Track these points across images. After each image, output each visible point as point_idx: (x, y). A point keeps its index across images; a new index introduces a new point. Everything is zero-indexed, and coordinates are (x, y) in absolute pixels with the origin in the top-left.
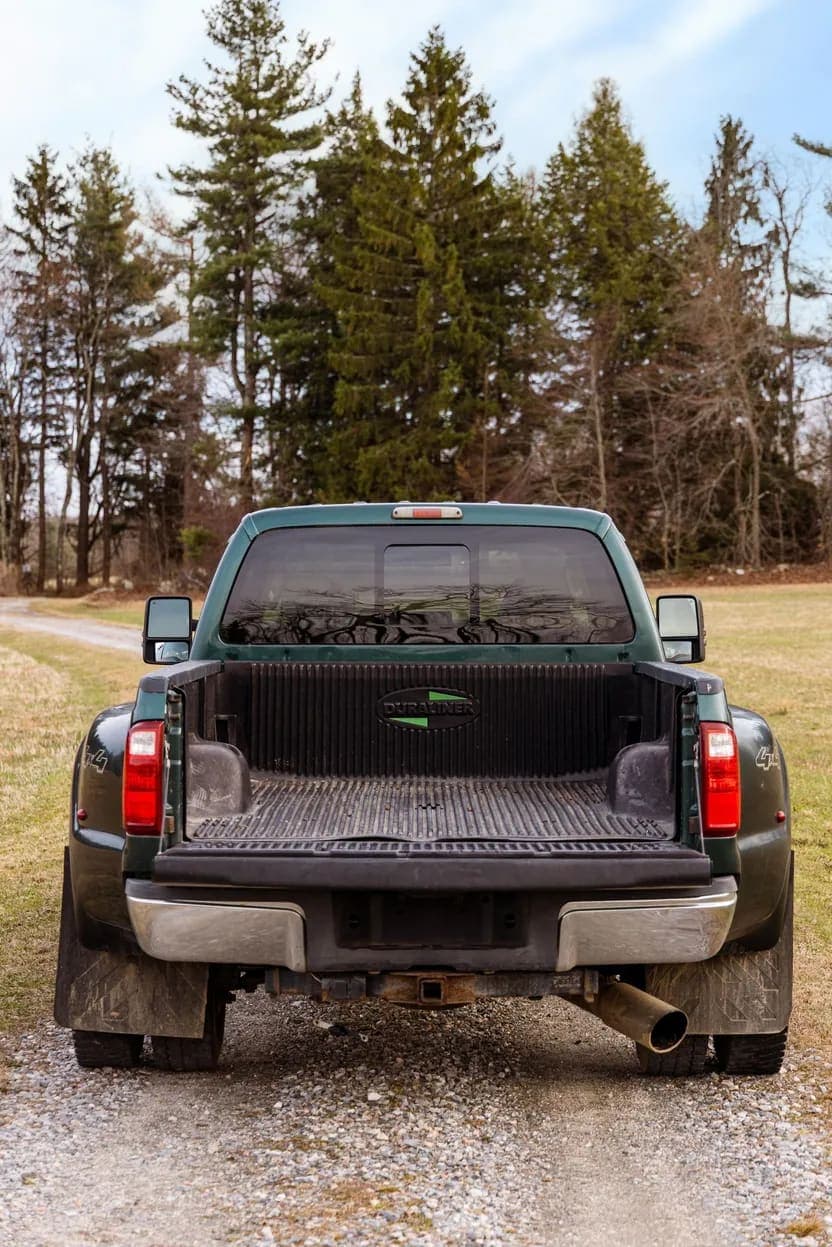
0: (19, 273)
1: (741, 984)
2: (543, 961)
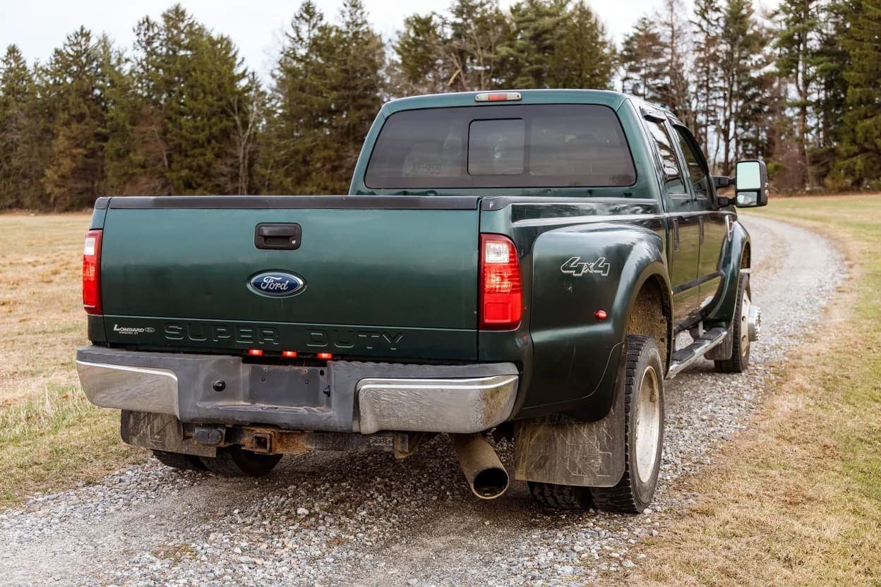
0: (696, 42)
1: (581, 446)
2: (343, 425)
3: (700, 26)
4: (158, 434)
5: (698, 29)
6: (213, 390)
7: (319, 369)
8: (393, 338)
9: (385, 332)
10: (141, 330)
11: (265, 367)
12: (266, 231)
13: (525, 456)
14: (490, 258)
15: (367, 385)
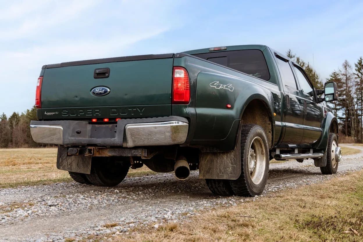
0: (356, 82)
1: (223, 163)
2: (119, 143)
3: (358, 75)
4: (70, 165)
5: (357, 77)
6: (76, 133)
7: (115, 125)
8: (141, 110)
9: (138, 107)
10: (54, 113)
11: (97, 126)
12: (97, 71)
13: (203, 168)
14: (177, 75)
15: (129, 127)
